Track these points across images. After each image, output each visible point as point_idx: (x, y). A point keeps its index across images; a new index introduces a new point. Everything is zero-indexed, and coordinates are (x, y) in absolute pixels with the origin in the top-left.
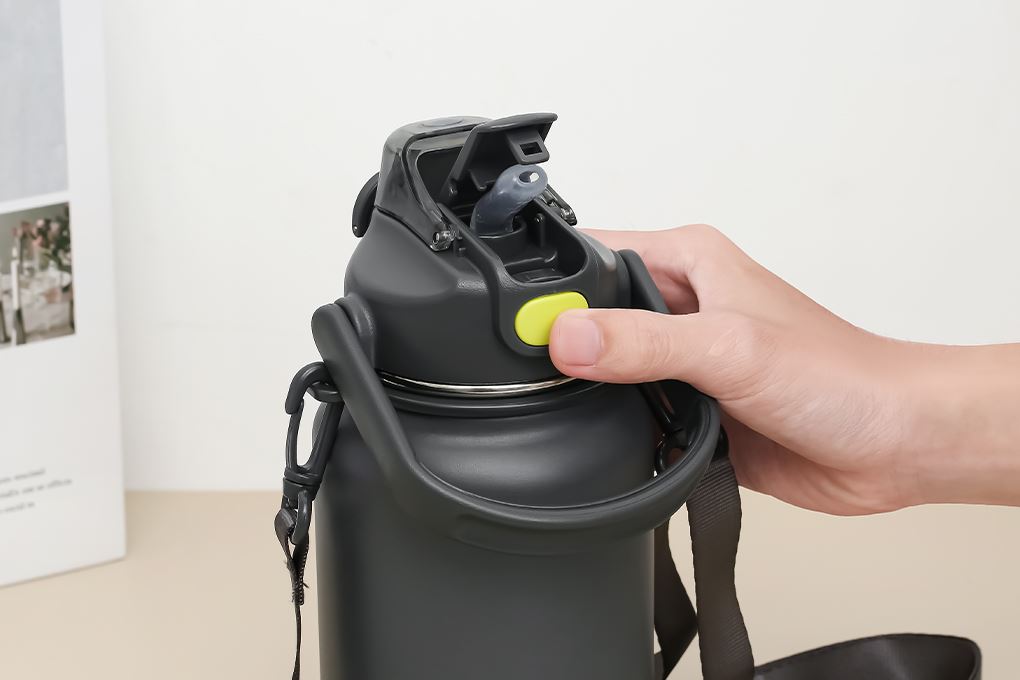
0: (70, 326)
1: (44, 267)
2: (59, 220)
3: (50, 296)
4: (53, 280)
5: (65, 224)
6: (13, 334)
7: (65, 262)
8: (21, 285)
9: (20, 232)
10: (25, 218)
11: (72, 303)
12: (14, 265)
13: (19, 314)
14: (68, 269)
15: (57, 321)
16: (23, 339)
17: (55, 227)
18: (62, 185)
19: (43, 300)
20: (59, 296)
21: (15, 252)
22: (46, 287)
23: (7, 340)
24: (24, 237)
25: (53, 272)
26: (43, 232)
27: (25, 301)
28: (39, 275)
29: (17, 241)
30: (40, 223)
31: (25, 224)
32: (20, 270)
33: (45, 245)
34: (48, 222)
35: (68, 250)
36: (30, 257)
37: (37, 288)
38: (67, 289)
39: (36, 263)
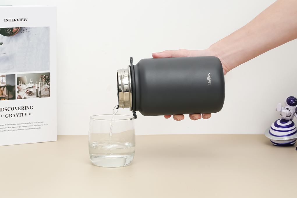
0: (49, 96)
1: (45, 84)
2: (48, 76)
3: (46, 89)
4: (47, 87)
5: (49, 77)
6: (39, 95)
7: (49, 83)
8: (41, 86)
9: (41, 77)
10: (42, 74)
11: (49, 91)
12: (40, 82)
13: (40, 91)
14: (49, 85)
15: (47, 94)
16: (40, 97)
17: (47, 77)
18: (49, 69)
19: (44, 90)
20: (47, 90)
21: (40, 80)
22: (45, 88)
23: (38, 96)
24: (42, 78)
25: (46, 85)
26: (45, 77)
27: (41, 90)
28: (44, 85)
29: (40, 78)
30: (45, 76)
31: (42, 75)
32: (41, 84)
33: (45, 80)
34: (46, 76)
35: (49, 81)
36: (43, 82)
37: (43, 88)
38: (49, 88)
39: (43, 83)
